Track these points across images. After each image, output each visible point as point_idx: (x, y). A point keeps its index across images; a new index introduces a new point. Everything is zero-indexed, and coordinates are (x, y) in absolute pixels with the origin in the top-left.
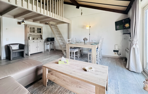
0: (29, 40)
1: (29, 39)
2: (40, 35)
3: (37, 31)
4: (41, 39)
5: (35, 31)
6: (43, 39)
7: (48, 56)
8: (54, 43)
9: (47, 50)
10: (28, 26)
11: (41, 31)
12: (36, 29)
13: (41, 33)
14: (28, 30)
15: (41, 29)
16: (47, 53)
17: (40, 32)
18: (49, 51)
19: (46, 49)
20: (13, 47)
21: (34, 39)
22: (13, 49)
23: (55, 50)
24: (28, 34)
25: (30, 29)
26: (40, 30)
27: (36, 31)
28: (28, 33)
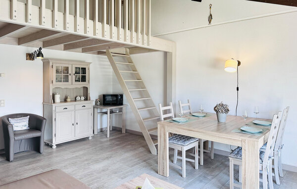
0: (54, 105)
1: (54, 102)
2: (84, 87)
3: (74, 77)
4: (86, 99)
5: (70, 77)
6: (91, 99)
7: (105, 155)
8: (121, 110)
9: (102, 131)
10: (51, 64)
11: (87, 75)
12: (72, 71)
13: (85, 81)
14: (53, 74)
15: (85, 69)
16: (102, 143)
17: (84, 79)
18: (108, 136)
19: (99, 128)
20: (15, 125)
21: (65, 100)
22: (15, 129)
23: (124, 131)
24: (52, 87)
25: (57, 71)
26: (82, 74)
27: (72, 78)
28: (51, 85)
